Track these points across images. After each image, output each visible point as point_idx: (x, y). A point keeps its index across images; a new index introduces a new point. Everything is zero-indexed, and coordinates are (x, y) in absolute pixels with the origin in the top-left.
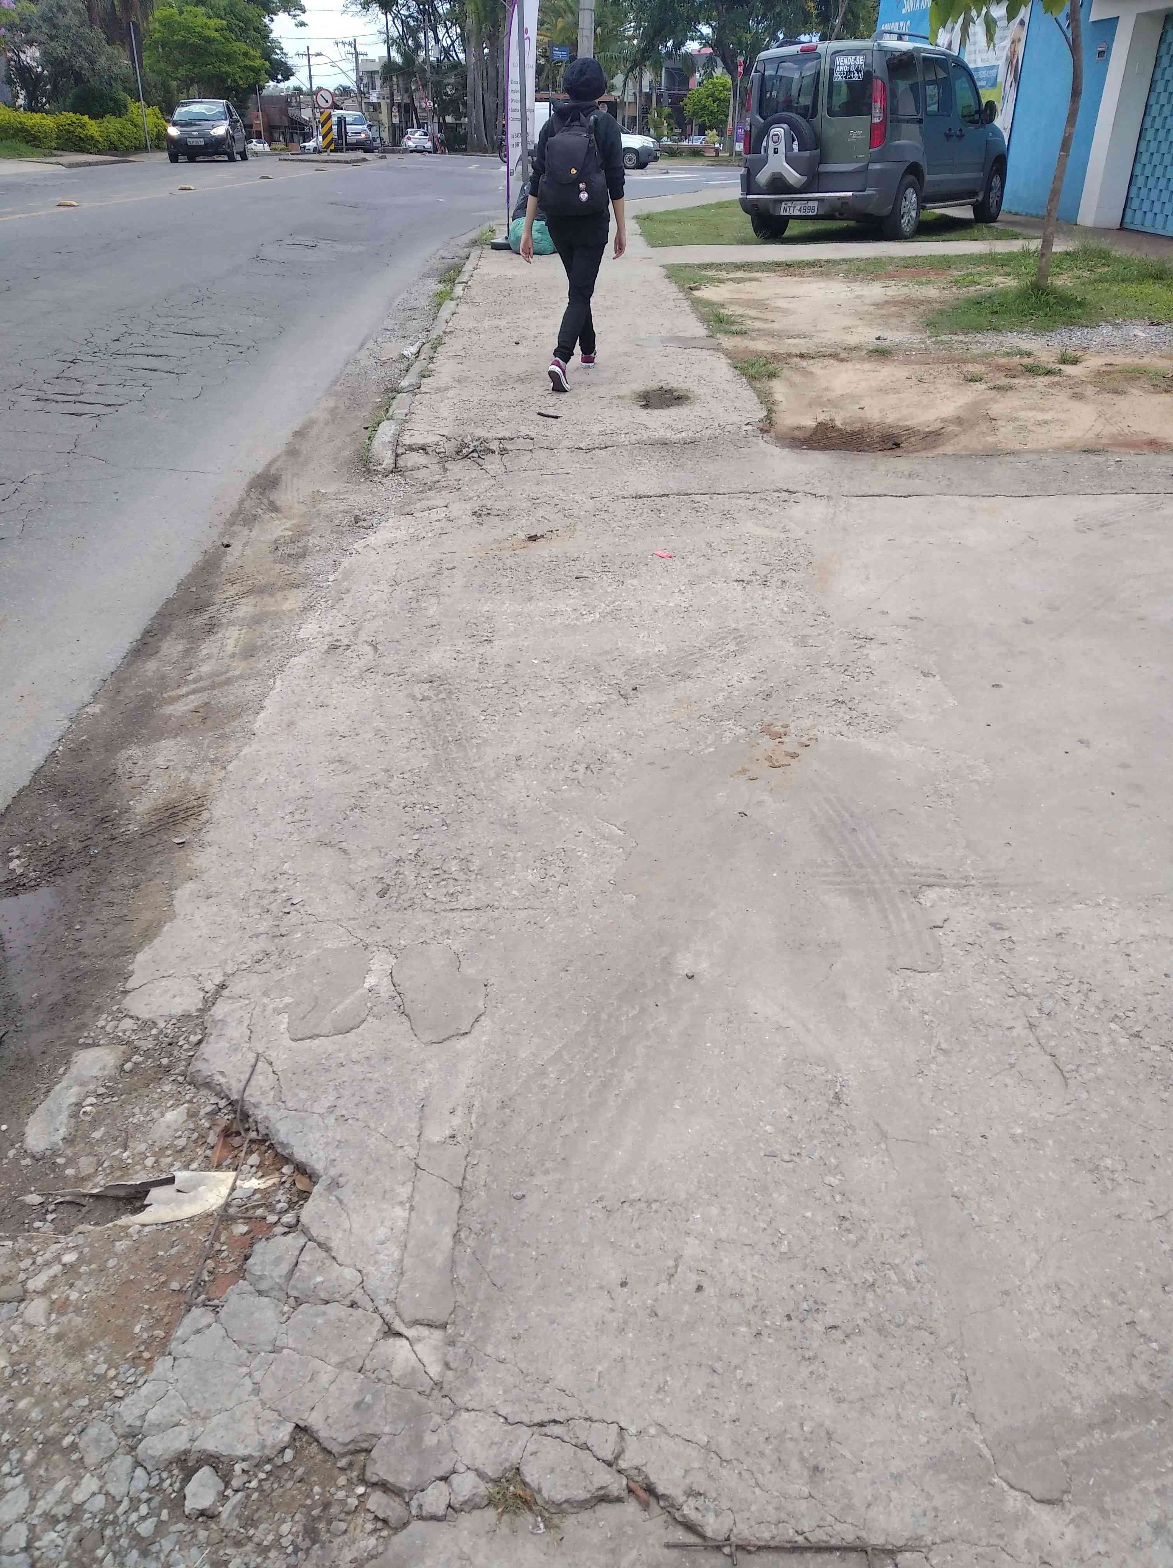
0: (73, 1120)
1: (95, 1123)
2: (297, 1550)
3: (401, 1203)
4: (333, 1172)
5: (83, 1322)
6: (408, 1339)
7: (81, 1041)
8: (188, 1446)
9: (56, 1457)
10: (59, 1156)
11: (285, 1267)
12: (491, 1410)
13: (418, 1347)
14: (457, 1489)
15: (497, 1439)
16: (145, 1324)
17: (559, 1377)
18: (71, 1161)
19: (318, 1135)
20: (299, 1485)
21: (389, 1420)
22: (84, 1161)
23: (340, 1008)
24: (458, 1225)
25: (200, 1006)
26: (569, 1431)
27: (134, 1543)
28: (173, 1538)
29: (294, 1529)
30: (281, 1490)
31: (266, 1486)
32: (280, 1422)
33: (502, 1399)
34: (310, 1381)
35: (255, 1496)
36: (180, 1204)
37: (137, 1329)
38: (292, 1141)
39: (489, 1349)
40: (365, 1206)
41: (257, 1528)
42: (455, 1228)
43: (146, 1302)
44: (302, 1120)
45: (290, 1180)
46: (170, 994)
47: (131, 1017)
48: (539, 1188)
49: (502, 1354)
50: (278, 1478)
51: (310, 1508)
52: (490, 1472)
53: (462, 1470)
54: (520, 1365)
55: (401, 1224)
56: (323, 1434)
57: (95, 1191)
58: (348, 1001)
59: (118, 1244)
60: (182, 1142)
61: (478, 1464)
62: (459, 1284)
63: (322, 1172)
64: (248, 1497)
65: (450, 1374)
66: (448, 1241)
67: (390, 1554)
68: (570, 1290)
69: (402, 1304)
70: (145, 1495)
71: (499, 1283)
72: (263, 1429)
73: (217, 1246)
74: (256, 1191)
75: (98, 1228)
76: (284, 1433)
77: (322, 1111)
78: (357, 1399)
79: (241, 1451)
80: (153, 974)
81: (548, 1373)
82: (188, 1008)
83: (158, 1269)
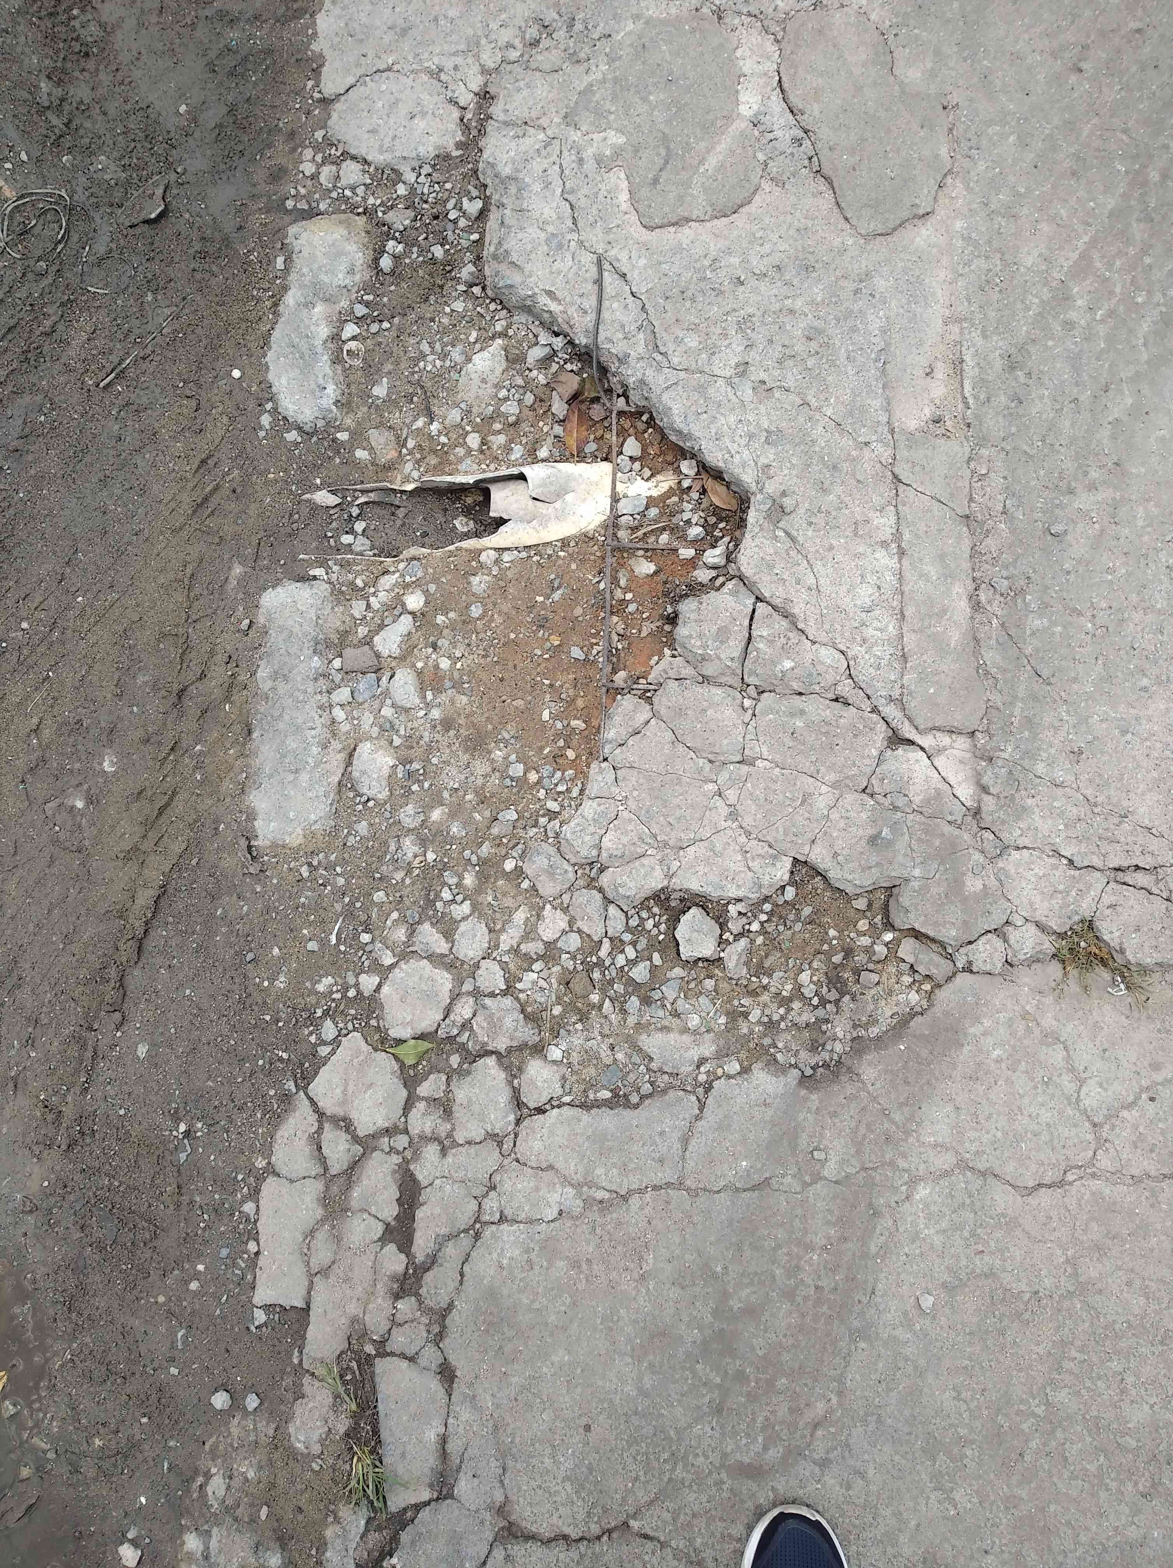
0: (339, 368)
1: (371, 371)
2: (823, 1002)
3: (884, 544)
4: (771, 488)
5: (471, 703)
6: (922, 749)
7: (290, 204)
8: (665, 883)
9: (500, 882)
10: (339, 429)
11: (735, 647)
12: (1047, 849)
13: (939, 762)
14: (1016, 946)
15: (1061, 887)
16: (555, 708)
17: (1141, 810)
18: (358, 436)
19: (732, 419)
20: (809, 927)
21: (918, 860)
22: (377, 438)
23: (712, 162)
24: (974, 579)
25: (459, 137)
26: (1158, 881)
27: (630, 989)
28: (675, 984)
29: (815, 979)
30: (789, 932)
31: (770, 928)
32: (775, 857)
33: (1063, 835)
34: (802, 804)
35: (760, 940)
36: (544, 521)
37: (546, 715)
38: (696, 429)
39: (1040, 768)
40: (831, 548)
41: (770, 976)
42: (971, 586)
43: (544, 675)
44: (701, 389)
45: (697, 486)
46: (403, 110)
47: (354, 158)
48: (1084, 514)
49: (1060, 775)
50: (783, 919)
51: (829, 955)
52: (1054, 924)
53: (1019, 923)
54: (1085, 792)
55: (890, 578)
56: (833, 874)
57: (410, 487)
58: (722, 147)
59: (475, 580)
60: (511, 409)
61: (1039, 916)
62: (987, 673)
63: (753, 487)
64: (752, 941)
65: (986, 798)
66: (963, 605)
67: (937, 1010)
68: (1145, 682)
69: (912, 704)
70: (627, 937)
71: (1045, 673)
72: (755, 865)
73: (619, 594)
74: (651, 502)
75: (438, 553)
76: (782, 871)
77: (728, 372)
78: (871, 831)
79: (733, 892)
80: (358, 65)
81: (1125, 803)
82: (440, 142)
83: (542, 623)
